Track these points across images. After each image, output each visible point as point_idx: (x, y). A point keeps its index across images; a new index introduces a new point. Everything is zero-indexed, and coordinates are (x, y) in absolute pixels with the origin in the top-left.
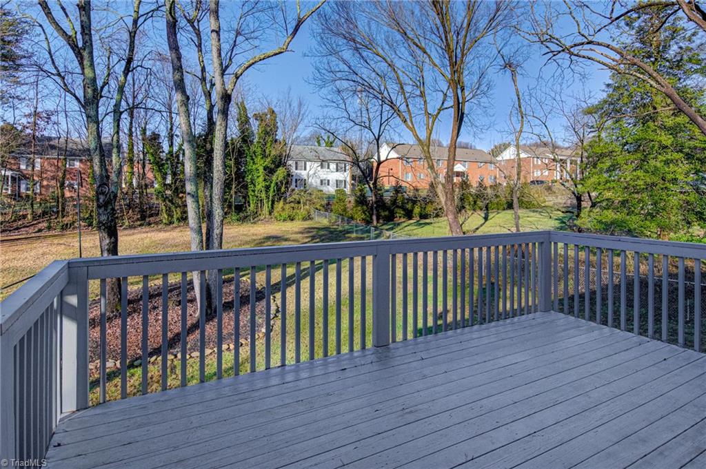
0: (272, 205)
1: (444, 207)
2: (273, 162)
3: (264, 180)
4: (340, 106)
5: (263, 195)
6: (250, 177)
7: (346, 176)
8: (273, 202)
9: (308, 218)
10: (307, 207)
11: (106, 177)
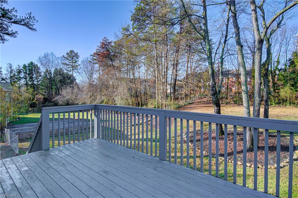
11: (215, 84)
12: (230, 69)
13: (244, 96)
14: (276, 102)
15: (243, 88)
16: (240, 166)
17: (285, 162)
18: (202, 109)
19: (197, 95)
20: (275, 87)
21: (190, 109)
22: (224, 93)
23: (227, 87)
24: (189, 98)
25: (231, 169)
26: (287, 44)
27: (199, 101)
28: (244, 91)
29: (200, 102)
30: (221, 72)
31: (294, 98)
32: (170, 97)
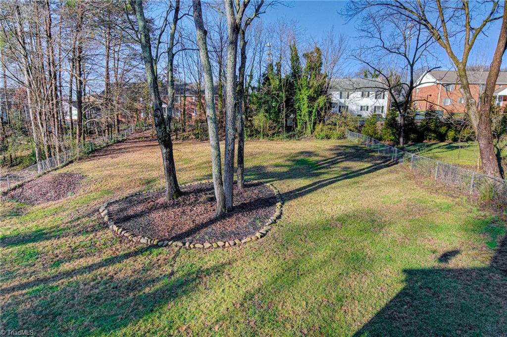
0: (314, 126)
1: (476, 131)
2: (315, 92)
3: (308, 107)
4: (375, 36)
5: (307, 118)
6: (298, 104)
7: (384, 102)
8: (315, 124)
9: (342, 137)
10: (343, 128)
11: (159, 104)
12: (188, 81)
13: (211, 128)
14: (248, 134)
15: (209, 112)
16: (208, 250)
17: (267, 224)
18: (142, 152)
19: (132, 125)
20: (247, 113)
21: (119, 153)
22: (180, 121)
23: (184, 111)
24: (116, 131)
25: (195, 263)
26: (262, 51)
27: (137, 135)
28: (211, 119)
29: (139, 138)
30: (171, 81)
31: (268, 127)
32: (71, 130)
